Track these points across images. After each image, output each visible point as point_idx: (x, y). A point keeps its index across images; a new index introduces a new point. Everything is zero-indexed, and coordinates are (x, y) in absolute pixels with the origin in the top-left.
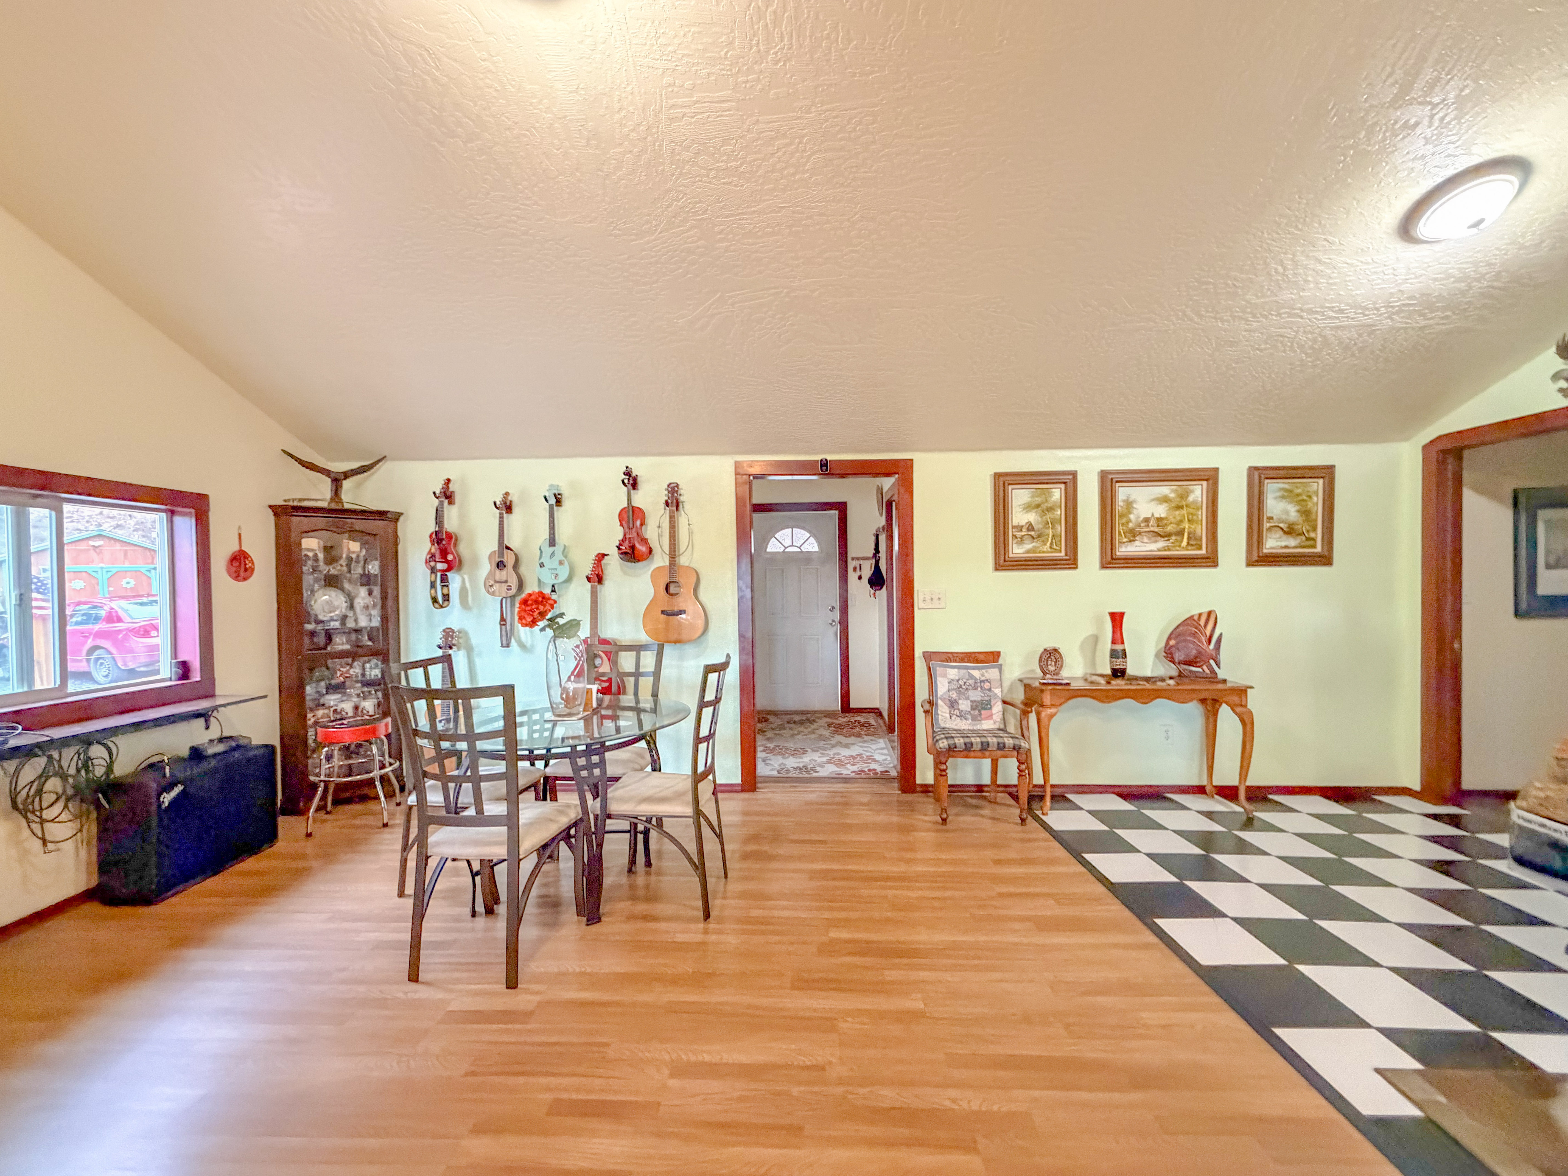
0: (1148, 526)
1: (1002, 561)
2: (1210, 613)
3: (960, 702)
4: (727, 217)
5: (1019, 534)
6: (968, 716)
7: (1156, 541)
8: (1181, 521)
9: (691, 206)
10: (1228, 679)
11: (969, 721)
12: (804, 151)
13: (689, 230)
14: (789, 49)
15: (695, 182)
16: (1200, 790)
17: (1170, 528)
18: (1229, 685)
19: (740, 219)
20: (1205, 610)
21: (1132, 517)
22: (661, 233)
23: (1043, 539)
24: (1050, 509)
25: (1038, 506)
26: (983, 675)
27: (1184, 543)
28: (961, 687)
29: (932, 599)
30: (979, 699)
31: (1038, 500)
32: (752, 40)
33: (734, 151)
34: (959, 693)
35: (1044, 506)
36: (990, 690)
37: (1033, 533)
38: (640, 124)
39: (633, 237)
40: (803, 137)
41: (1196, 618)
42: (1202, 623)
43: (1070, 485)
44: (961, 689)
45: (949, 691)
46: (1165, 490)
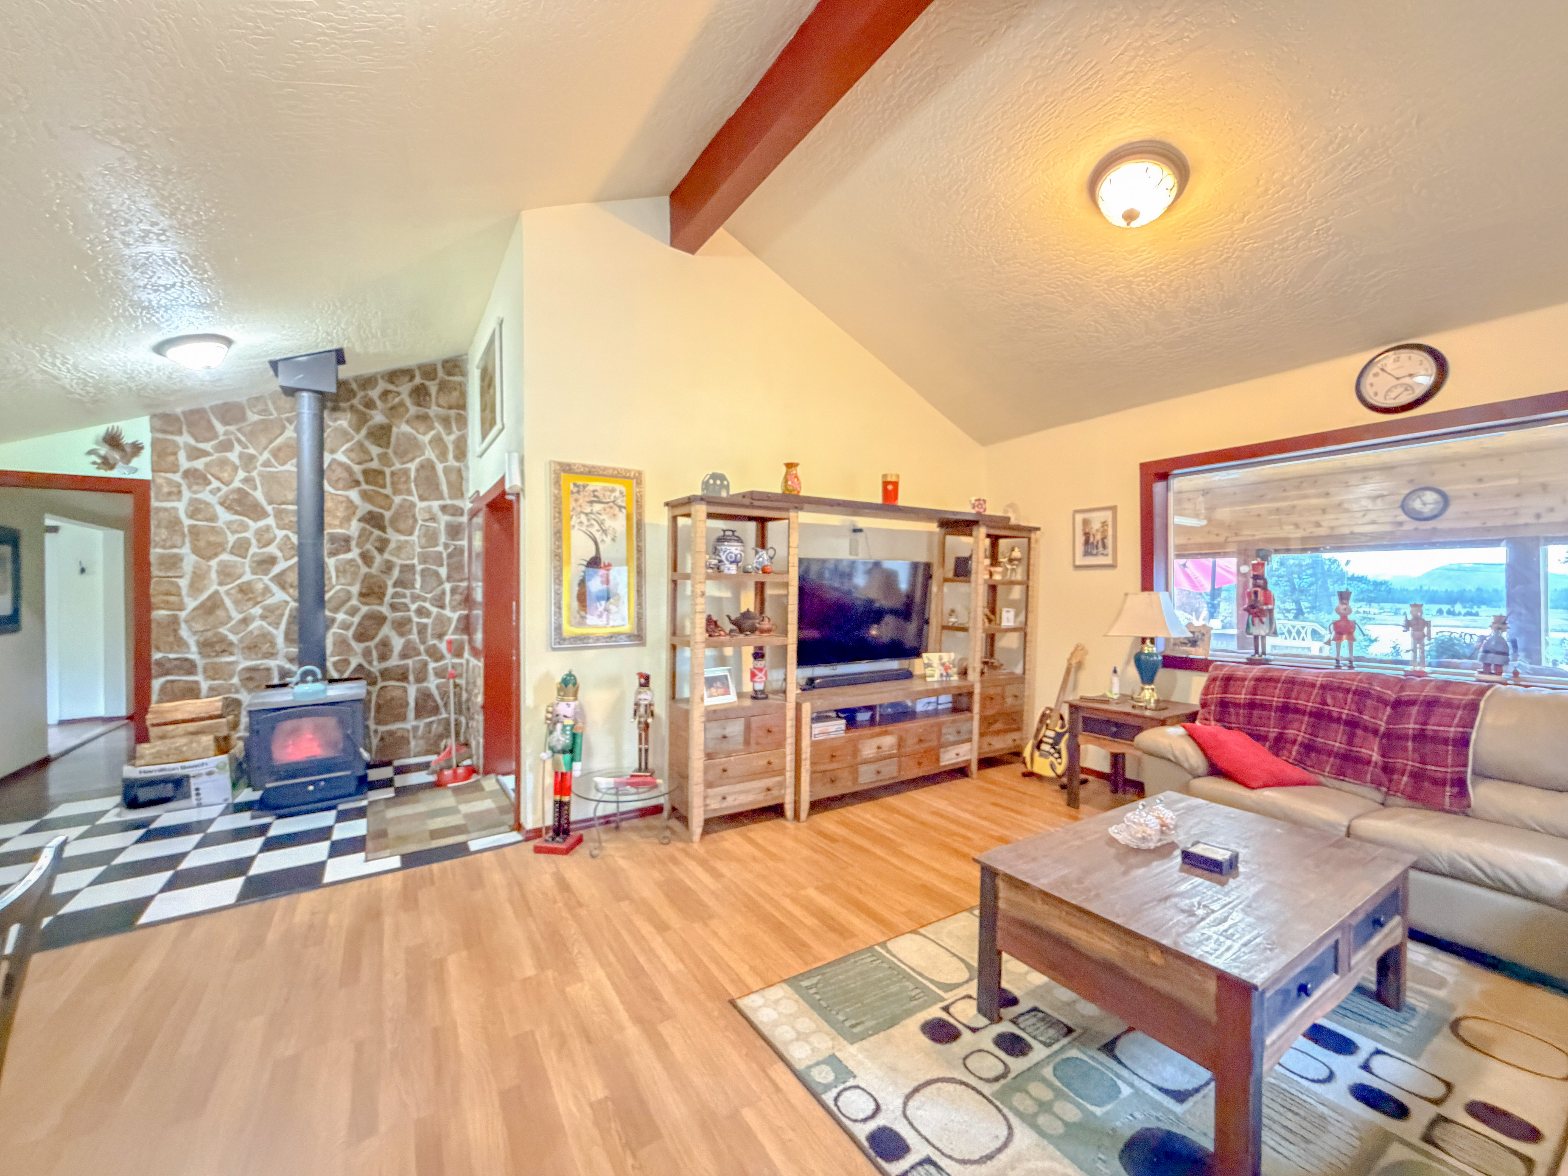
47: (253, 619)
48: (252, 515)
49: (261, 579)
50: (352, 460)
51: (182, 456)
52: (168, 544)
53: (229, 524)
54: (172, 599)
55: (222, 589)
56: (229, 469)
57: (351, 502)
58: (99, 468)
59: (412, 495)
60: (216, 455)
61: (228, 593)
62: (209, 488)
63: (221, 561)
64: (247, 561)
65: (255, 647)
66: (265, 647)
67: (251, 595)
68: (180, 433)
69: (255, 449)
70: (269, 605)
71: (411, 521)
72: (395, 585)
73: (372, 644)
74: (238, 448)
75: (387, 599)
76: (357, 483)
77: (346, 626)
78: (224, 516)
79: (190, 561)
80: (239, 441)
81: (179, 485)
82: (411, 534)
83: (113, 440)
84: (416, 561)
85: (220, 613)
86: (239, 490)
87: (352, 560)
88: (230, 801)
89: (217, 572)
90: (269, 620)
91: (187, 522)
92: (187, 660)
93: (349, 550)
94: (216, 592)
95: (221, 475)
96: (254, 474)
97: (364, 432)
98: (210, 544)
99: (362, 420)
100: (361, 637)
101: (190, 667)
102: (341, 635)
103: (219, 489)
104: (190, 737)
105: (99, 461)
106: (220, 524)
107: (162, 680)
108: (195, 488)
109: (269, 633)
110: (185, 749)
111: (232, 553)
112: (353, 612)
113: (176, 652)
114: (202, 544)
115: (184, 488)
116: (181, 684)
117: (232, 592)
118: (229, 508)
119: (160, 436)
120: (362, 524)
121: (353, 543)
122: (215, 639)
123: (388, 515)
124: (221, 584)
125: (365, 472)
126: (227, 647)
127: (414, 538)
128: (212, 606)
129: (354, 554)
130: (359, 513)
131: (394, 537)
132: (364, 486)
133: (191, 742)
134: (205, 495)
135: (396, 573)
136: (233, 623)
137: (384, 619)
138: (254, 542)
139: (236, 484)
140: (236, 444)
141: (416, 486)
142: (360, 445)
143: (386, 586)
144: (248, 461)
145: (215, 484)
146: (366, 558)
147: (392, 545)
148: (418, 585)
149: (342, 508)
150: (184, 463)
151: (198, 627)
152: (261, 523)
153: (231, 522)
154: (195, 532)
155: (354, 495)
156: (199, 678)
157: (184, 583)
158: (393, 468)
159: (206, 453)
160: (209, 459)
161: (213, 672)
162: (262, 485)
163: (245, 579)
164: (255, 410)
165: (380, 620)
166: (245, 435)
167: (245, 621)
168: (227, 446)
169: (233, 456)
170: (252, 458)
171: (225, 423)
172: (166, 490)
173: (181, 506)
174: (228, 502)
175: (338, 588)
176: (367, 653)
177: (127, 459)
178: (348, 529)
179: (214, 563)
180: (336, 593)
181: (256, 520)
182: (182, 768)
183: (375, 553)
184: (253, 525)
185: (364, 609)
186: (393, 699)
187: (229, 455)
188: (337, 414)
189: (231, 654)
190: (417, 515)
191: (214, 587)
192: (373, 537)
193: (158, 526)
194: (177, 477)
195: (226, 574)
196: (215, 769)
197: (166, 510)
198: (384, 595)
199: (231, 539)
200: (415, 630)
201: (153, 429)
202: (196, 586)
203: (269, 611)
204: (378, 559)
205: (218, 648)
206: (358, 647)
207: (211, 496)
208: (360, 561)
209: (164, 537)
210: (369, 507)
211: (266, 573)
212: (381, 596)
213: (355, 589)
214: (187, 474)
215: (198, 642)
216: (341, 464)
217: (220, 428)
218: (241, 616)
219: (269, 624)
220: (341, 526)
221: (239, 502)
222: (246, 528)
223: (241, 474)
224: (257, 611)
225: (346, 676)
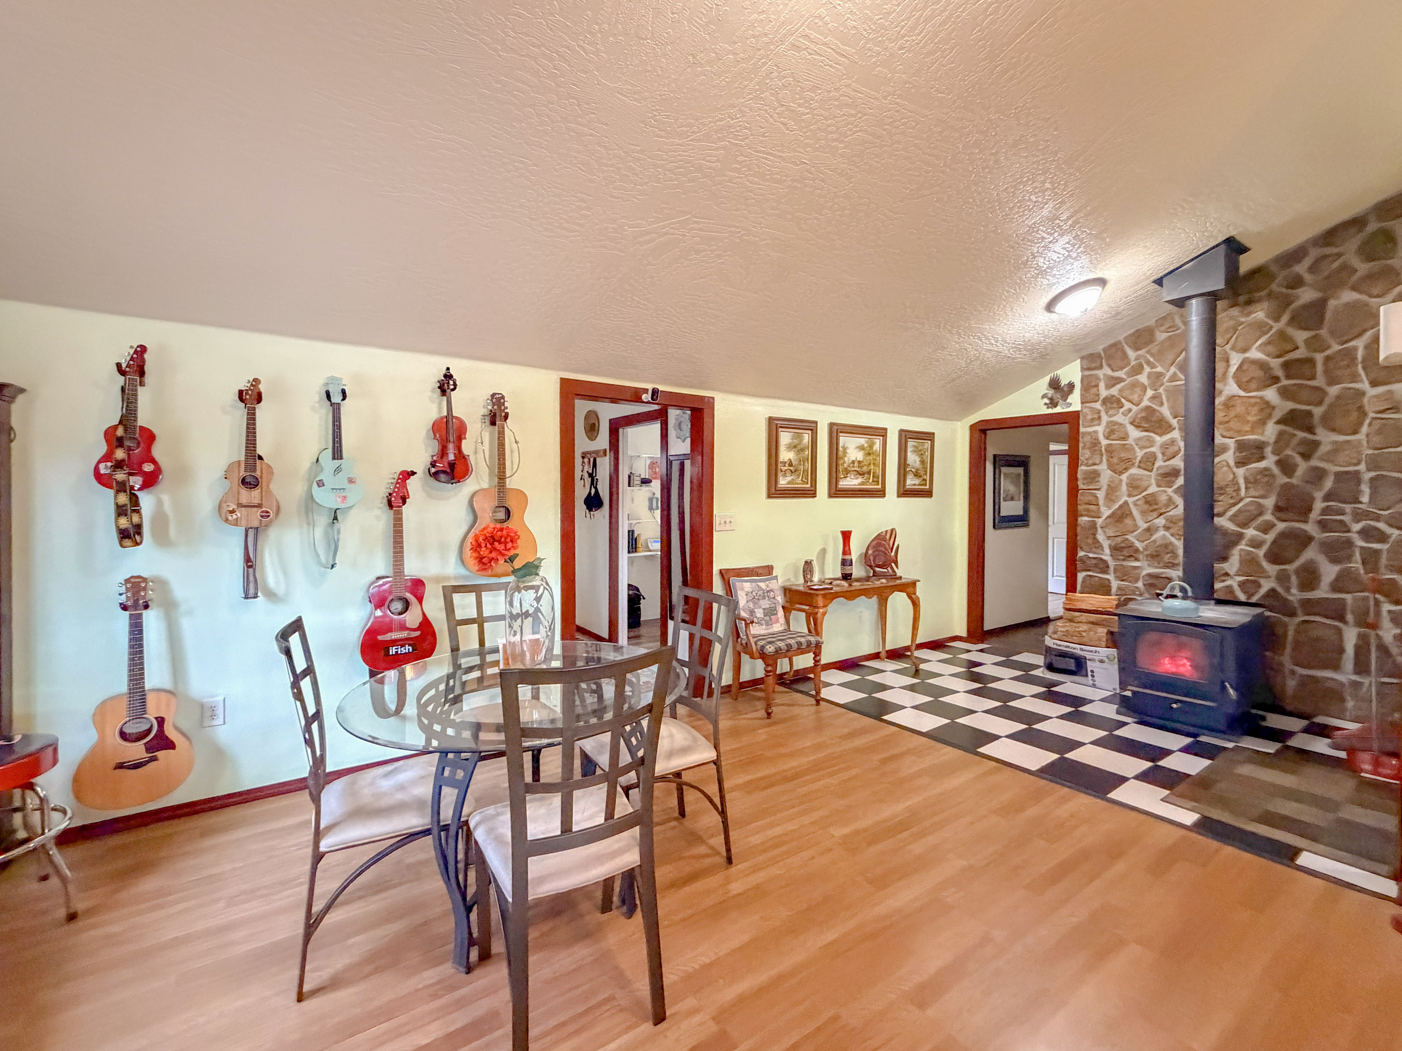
0: (853, 467)
1: (773, 491)
2: (892, 530)
3: (756, 610)
4: (757, 152)
5: (784, 468)
6: (763, 622)
7: (857, 478)
8: (870, 464)
9: (738, 128)
10: (903, 576)
11: (764, 627)
12: (856, 126)
13: (717, 149)
14: (918, 44)
15: (760, 110)
16: (876, 656)
17: (865, 469)
18: (903, 581)
19: (766, 158)
20: (889, 528)
21: (846, 459)
22: (692, 140)
23: (797, 473)
24: (802, 450)
25: (795, 447)
26: (767, 586)
27: (871, 481)
28: (754, 598)
29: (725, 522)
30: (768, 606)
31: (796, 441)
32: (903, 21)
33: (812, 100)
34: (755, 604)
35: (799, 447)
36: (774, 598)
37: (792, 468)
38: (766, 35)
39: (663, 133)
40: (865, 115)
41: (884, 534)
42: (888, 537)
43: (814, 431)
44: (755, 599)
45: (747, 602)
46: (862, 441)
47: (1157, 529)
48: (1159, 431)
49: (1165, 492)
50: (1268, 355)
51: (1102, 385)
52: (1090, 462)
53: (1138, 440)
54: (1092, 507)
55: (1131, 500)
56: (1138, 390)
57: (1267, 403)
58: (1048, 408)
59: (1362, 381)
60: (1129, 380)
61: (1135, 504)
62: (1121, 410)
63: (1131, 475)
64: (1153, 474)
65: (1157, 556)
66: (1167, 558)
67: (1156, 507)
68: (1101, 367)
69: (1162, 366)
70: (1171, 516)
71: (1355, 414)
72: (1327, 498)
73: (1290, 568)
74: (1147, 369)
75: (1315, 515)
76: (1276, 380)
77: (1256, 544)
78: (1134, 433)
79: (1106, 475)
80: (1148, 363)
81: (1099, 412)
82: (1355, 432)
83: (1055, 384)
84: (1362, 467)
85: (1128, 521)
86: (1148, 408)
87: (1266, 469)
88: (1118, 691)
89: (1127, 485)
90: (1172, 531)
91: (1104, 442)
92: (1101, 559)
93: (1262, 458)
94: (1126, 503)
95: (1131, 398)
96: (1161, 390)
97: (1285, 318)
98: (1122, 460)
99: (1284, 303)
100: (1275, 557)
101: (1104, 567)
102: (1249, 553)
103: (1130, 410)
104: (1090, 626)
105: (1048, 402)
106: (1130, 441)
107: (1084, 574)
108: (1111, 412)
109: (1171, 543)
110: (1084, 634)
111: (1139, 467)
112: (1266, 528)
113: (1094, 553)
114: (1115, 460)
115: (1103, 414)
116: (1097, 579)
117: (1139, 503)
118: (1137, 427)
119: (1087, 373)
120: (1282, 427)
121: (1268, 450)
122: (1123, 545)
123: (1318, 411)
124: (1130, 495)
125: (1286, 366)
126: (1133, 554)
127: (1361, 436)
128: (1121, 515)
129: (1269, 462)
130: (1277, 415)
131: (1326, 438)
132: (1285, 382)
133: (1090, 630)
134: (1119, 418)
135: (1329, 483)
136: (1139, 531)
137: (1310, 539)
138: (1159, 456)
139: (1145, 403)
140: (1145, 366)
141: (1364, 368)
142: (1282, 335)
143: (1313, 499)
144: (1156, 378)
145: (1127, 405)
146: (1286, 467)
147: (1324, 449)
148: (1365, 499)
149: (1255, 410)
150: (1104, 393)
151: (1111, 533)
152: (1166, 437)
153: (1140, 439)
154: (1110, 450)
155: (1271, 394)
156: (1111, 577)
157: (1101, 495)
158: (1328, 352)
159: (1120, 380)
160: (1123, 384)
161: (1123, 574)
162: (1168, 400)
163: (1150, 491)
164: (1163, 328)
165: (1305, 540)
166: (1152, 355)
167: (1150, 531)
168: (1138, 369)
169: (1143, 378)
170: (1160, 375)
171: (1137, 349)
172: (1089, 417)
173: (1100, 429)
174: (1137, 420)
175: (1248, 500)
176: (1283, 578)
177: (1065, 397)
178: (1262, 434)
179: (1124, 477)
180: (1245, 505)
181: (1161, 435)
182: (1081, 649)
183: (1298, 459)
184: (1159, 440)
185: (1281, 526)
186: (1318, 639)
187: (1138, 377)
188: (1251, 308)
189: (1137, 560)
190: (1367, 408)
191: (1125, 498)
192: (1295, 442)
193: (1083, 448)
194: (1098, 405)
195: (1134, 487)
196: (1105, 659)
197: (1089, 433)
198: (1310, 510)
199: (1140, 454)
200: (1357, 557)
201: (1083, 369)
202: (1110, 498)
203: (1171, 522)
204: (1302, 467)
205: (1126, 553)
206: (1272, 569)
207: (1124, 417)
208: (1276, 470)
209: (1087, 456)
210: (1290, 405)
211: (1170, 485)
212: (1304, 511)
213: (1269, 503)
214: (1105, 401)
215: (1110, 546)
216: (1254, 362)
217: (1131, 354)
218: (1145, 526)
219: (1172, 535)
220: (1252, 432)
221: (1146, 419)
222: (1151, 443)
223: (1150, 393)
224: (1161, 521)
225: (1254, 599)
